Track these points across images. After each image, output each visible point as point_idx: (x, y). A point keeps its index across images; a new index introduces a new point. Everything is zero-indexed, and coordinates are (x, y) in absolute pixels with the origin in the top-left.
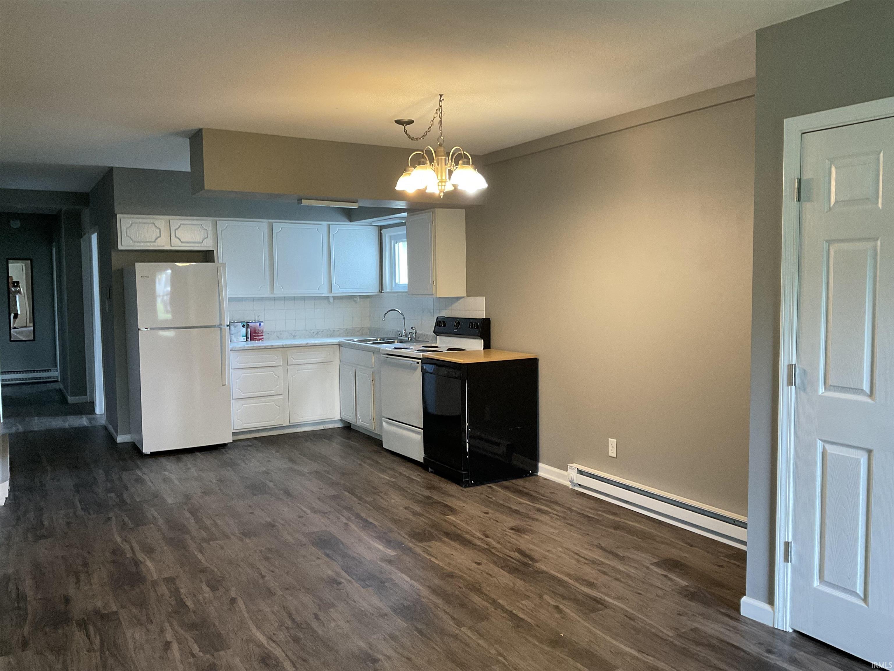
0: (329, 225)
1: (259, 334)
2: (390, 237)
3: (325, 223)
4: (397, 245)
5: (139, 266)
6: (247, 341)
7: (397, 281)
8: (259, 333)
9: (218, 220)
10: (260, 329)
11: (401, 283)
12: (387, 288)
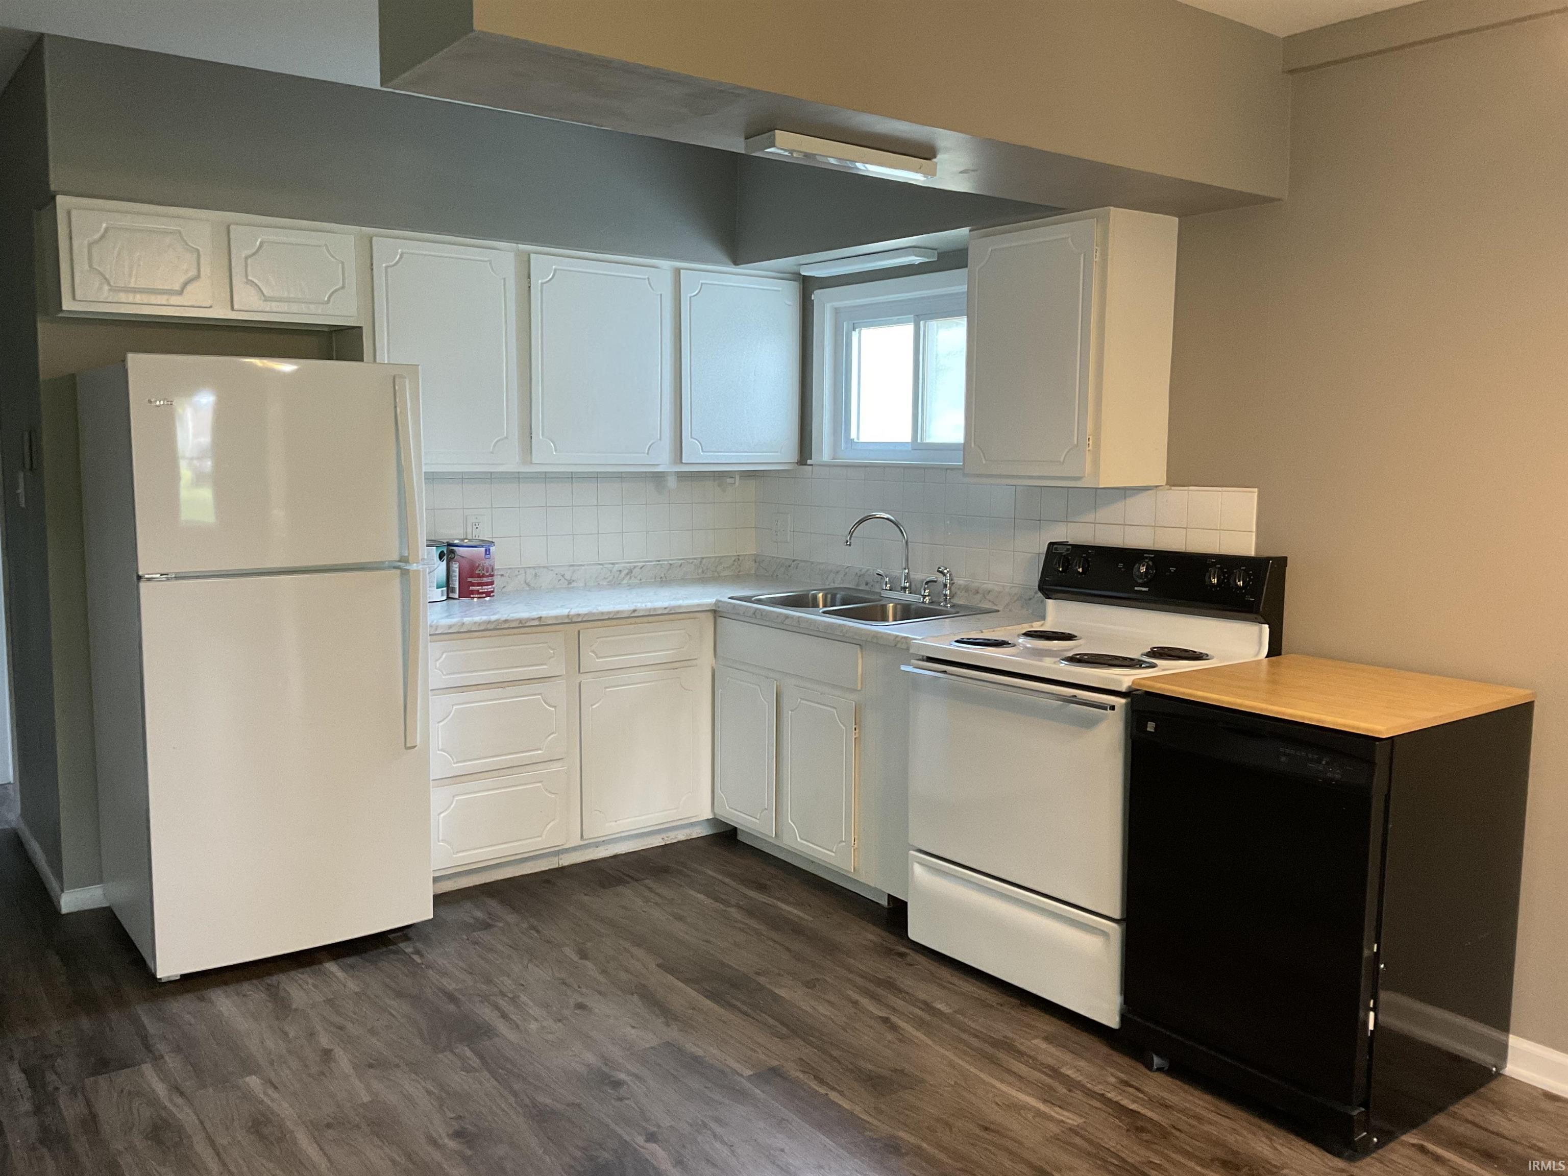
0: (677, 272)
1: (485, 580)
2: (837, 311)
3: (667, 264)
4: (855, 335)
5: (137, 362)
6: (448, 598)
7: (853, 435)
8: (484, 576)
9: (376, 236)
10: (487, 563)
11: (861, 440)
12: (823, 451)
